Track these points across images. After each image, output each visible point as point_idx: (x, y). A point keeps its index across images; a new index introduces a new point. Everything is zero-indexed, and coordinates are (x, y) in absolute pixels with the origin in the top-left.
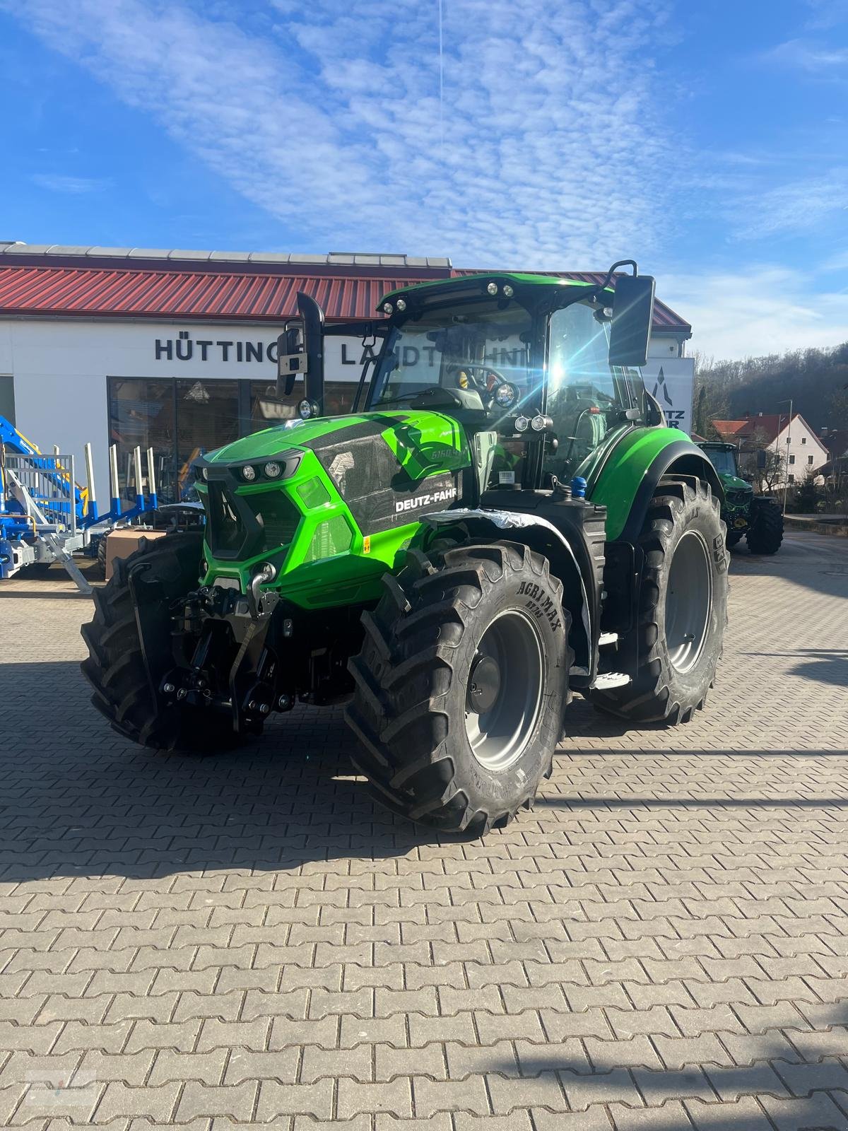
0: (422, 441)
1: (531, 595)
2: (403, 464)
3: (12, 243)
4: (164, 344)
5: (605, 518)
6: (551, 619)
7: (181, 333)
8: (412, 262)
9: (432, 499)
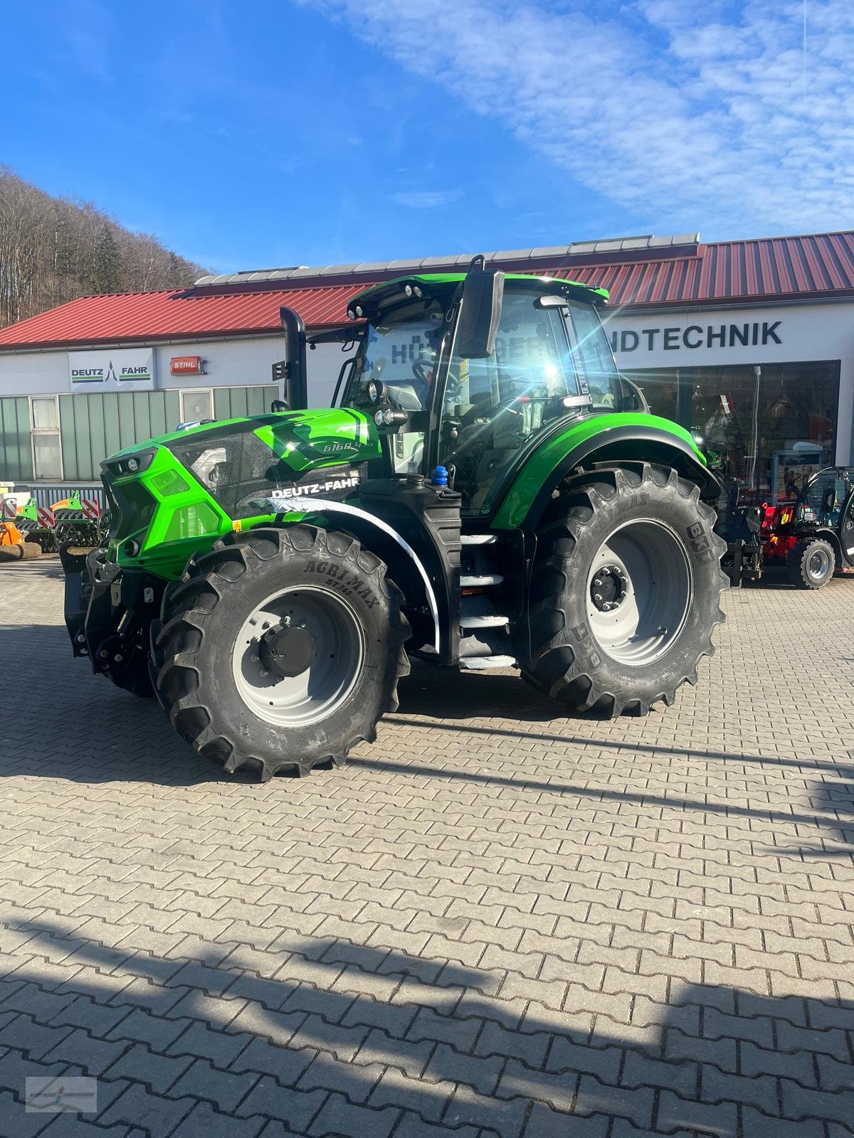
0: (311, 436)
1: (329, 573)
2: (282, 457)
3: (296, 269)
4: (399, 349)
5: (460, 504)
6: (364, 597)
7: (414, 338)
8: (656, 242)
9: (322, 488)
